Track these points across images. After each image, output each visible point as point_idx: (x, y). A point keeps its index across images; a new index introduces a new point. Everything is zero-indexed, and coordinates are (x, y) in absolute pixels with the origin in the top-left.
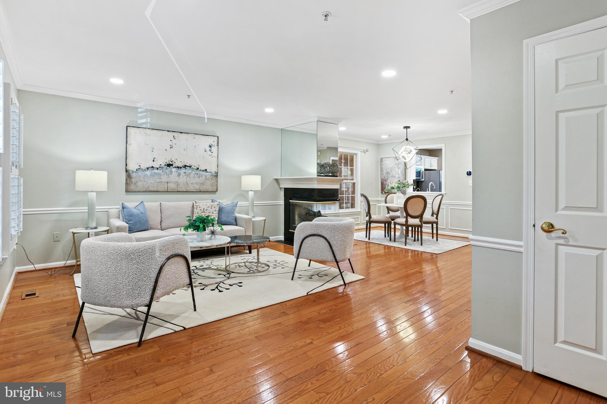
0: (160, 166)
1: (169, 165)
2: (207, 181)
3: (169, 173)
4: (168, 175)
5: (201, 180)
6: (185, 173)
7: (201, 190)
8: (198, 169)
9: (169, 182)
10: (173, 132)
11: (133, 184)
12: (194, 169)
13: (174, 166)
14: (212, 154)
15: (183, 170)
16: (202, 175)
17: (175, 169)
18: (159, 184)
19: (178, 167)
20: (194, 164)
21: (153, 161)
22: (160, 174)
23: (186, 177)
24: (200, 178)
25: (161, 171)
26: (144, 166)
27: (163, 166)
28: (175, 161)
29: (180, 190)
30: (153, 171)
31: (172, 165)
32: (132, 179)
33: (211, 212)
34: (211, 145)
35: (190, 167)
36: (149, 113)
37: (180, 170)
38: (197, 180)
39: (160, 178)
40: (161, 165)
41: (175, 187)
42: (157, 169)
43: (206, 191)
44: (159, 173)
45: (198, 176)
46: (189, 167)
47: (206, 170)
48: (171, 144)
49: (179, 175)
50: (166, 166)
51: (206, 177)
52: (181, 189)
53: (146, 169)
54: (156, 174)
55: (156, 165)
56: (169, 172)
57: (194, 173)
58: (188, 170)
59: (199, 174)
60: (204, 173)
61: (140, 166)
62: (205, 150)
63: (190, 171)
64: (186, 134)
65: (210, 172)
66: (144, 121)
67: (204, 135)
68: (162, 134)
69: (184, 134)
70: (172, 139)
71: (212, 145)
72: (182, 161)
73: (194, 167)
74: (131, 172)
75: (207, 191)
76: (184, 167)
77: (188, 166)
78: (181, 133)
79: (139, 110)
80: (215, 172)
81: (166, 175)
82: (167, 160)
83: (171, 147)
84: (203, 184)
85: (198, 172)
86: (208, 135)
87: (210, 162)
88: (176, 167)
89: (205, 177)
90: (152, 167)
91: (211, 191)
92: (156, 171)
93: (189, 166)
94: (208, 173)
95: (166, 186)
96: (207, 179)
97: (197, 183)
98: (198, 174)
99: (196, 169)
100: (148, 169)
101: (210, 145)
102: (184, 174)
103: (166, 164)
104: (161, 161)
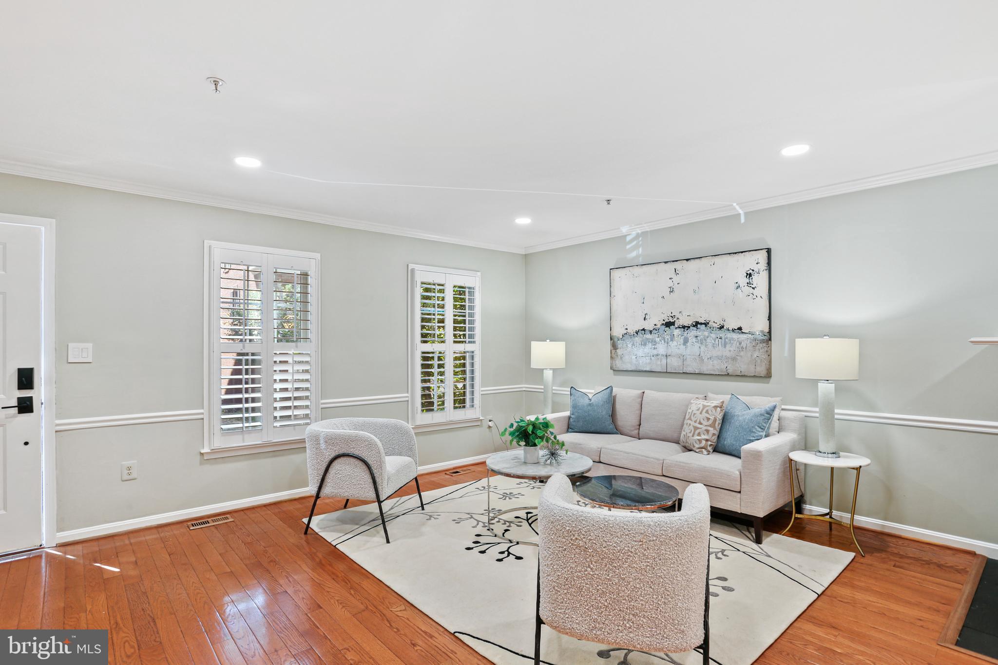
0: (655, 327)
1: (669, 324)
2: (742, 353)
3: (669, 339)
4: (668, 343)
5: (730, 351)
6: (697, 337)
7: (730, 371)
8: (722, 327)
9: (669, 356)
10: (673, 261)
11: (619, 357)
12: (715, 329)
13: (676, 326)
14: (755, 292)
15: (693, 332)
16: (730, 340)
17: (678, 330)
18: (653, 358)
19: (684, 327)
20: (715, 319)
21: (645, 320)
22: (655, 342)
23: (699, 345)
24: (728, 346)
25: (657, 335)
26: (632, 329)
27: (659, 326)
28: (678, 315)
29: (689, 370)
30: (645, 335)
31: (673, 324)
32: (617, 350)
33: (698, 421)
34: (751, 271)
35: (706, 324)
36: (640, 239)
37: (687, 332)
38: (719, 351)
39: (654, 348)
40: (655, 325)
41: (680, 363)
42: (651, 332)
43: (742, 376)
44: (654, 340)
45: (721, 342)
46: (704, 326)
47: (740, 329)
48: (671, 285)
49: (686, 341)
50: (663, 327)
51: (740, 344)
52: (691, 369)
53: (635, 333)
54: (649, 342)
55: (649, 326)
56: (668, 337)
57: (713, 336)
58: (703, 332)
59: (725, 339)
60: (735, 336)
61: (627, 329)
62: (737, 285)
63: (706, 334)
64: (696, 260)
65: (749, 333)
66: (634, 254)
67: (733, 253)
68: (657, 270)
69: (692, 261)
70: (673, 275)
71: (753, 270)
72: (691, 314)
73: (715, 325)
74: (616, 340)
75: (742, 374)
76: (694, 326)
77: (701, 324)
78: (687, 260)
79: (628, 238)
80: (762, 332)
81: (665, 342)
82: (666, 315)
83: (672, 290)
84: (734, 359)
85: (722, 334)
86: (742, 252)
87: (748, 310)
88: (680, 328)
89: (738, 344)
90: (644, 330)
91: (753, 375)
92: (648, 336)
93: (704, 324)
94: (745, 336)
95: (664, 361)
96: (742, 348)
97: (719, 358)
98: (723, 338)
99: (718, 328)
100: (637, 333)
101: (748, 272)
102: (694, 340)
103: (664, 322)
104: (656, 320)
